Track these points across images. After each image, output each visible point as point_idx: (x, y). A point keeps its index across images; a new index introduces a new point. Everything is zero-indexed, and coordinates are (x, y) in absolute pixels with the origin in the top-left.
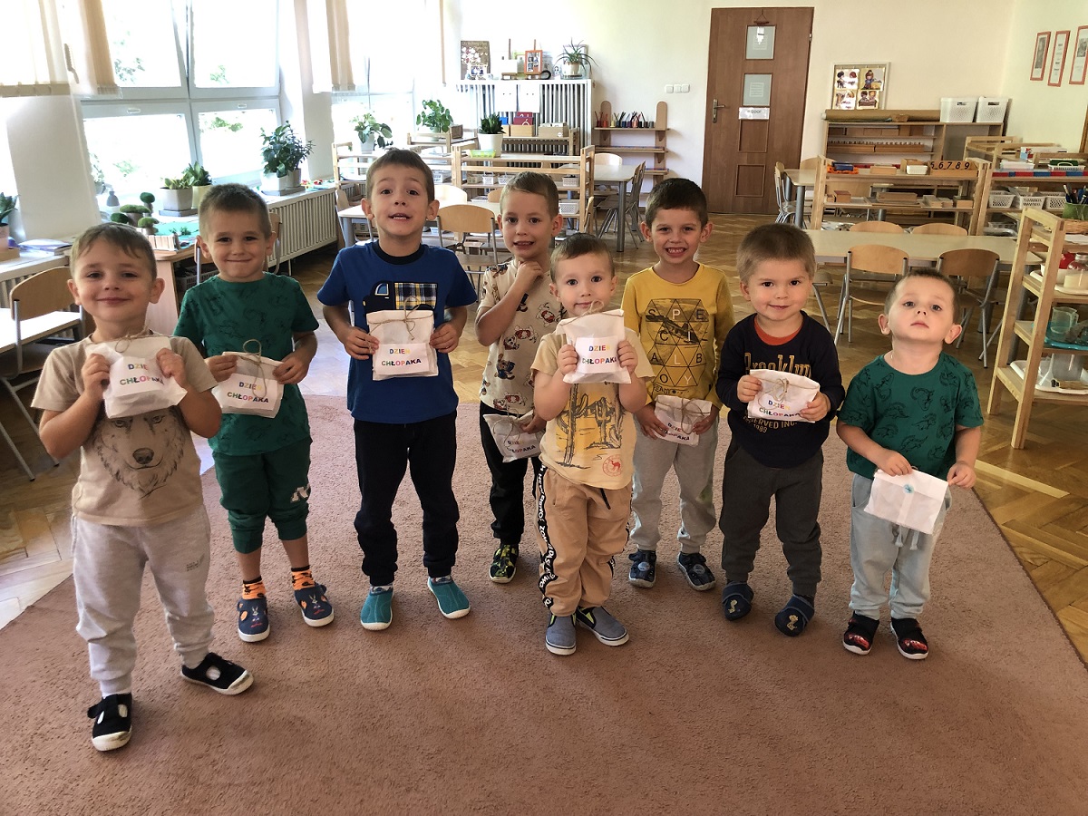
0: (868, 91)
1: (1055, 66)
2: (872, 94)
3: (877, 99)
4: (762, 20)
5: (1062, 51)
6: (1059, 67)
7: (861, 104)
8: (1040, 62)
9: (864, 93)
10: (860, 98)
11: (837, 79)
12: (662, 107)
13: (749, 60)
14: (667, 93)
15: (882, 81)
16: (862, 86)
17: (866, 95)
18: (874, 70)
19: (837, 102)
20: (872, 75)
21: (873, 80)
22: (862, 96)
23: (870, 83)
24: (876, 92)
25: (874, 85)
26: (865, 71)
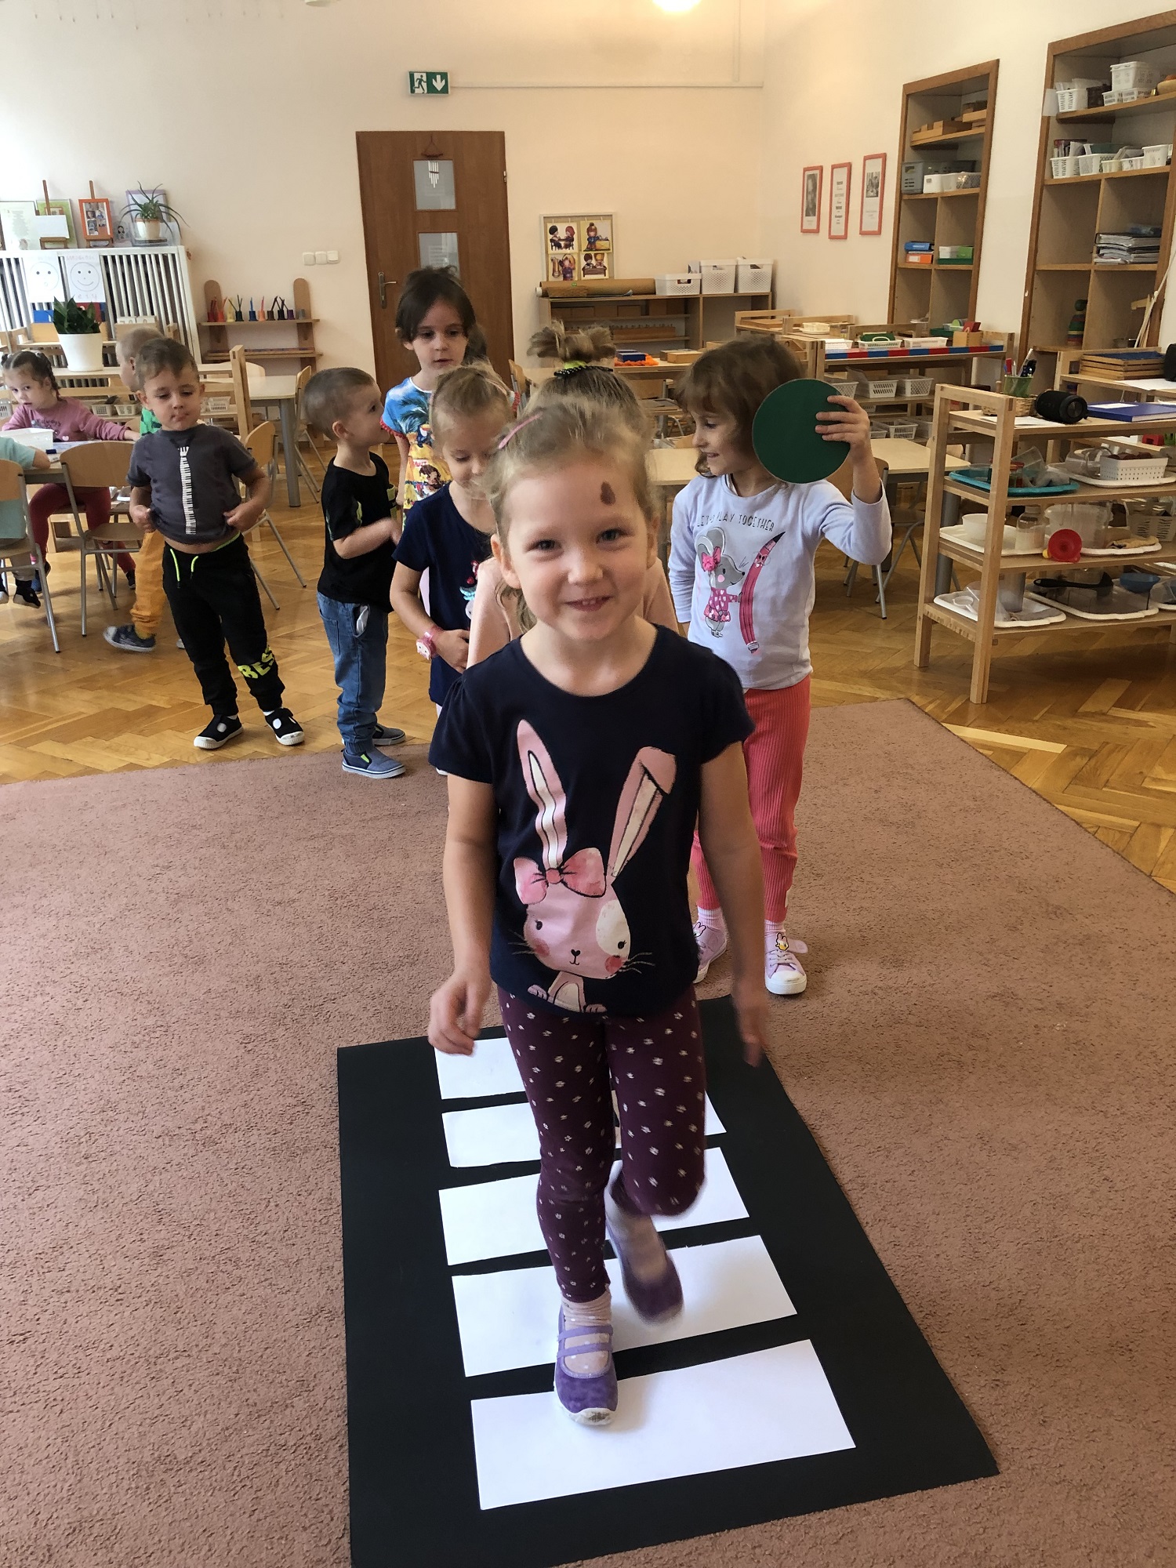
0: (592, 253)
1: (835, 212)
2: (599, 257)
3: (605, 263)
4: (432, 151)
5: (844, 191)
6: (843, 212)
7: (585, 272)
8: (811, 208)
9: (588, 257)
10: (583, 263)
11: (550, 237)
12: (301, 288)
13: (422, 211)
14: (306, 265)
15: (610, 239)
16: (584, 247)
17: (591, 258)
18: (597, 224)
19: (554, 271)
20: (595, 230)
21: (597, 238)
22: (586, 259)
23: (594, 242)
24: (603, 254)
25: (599, 244)
26: (585, 225)
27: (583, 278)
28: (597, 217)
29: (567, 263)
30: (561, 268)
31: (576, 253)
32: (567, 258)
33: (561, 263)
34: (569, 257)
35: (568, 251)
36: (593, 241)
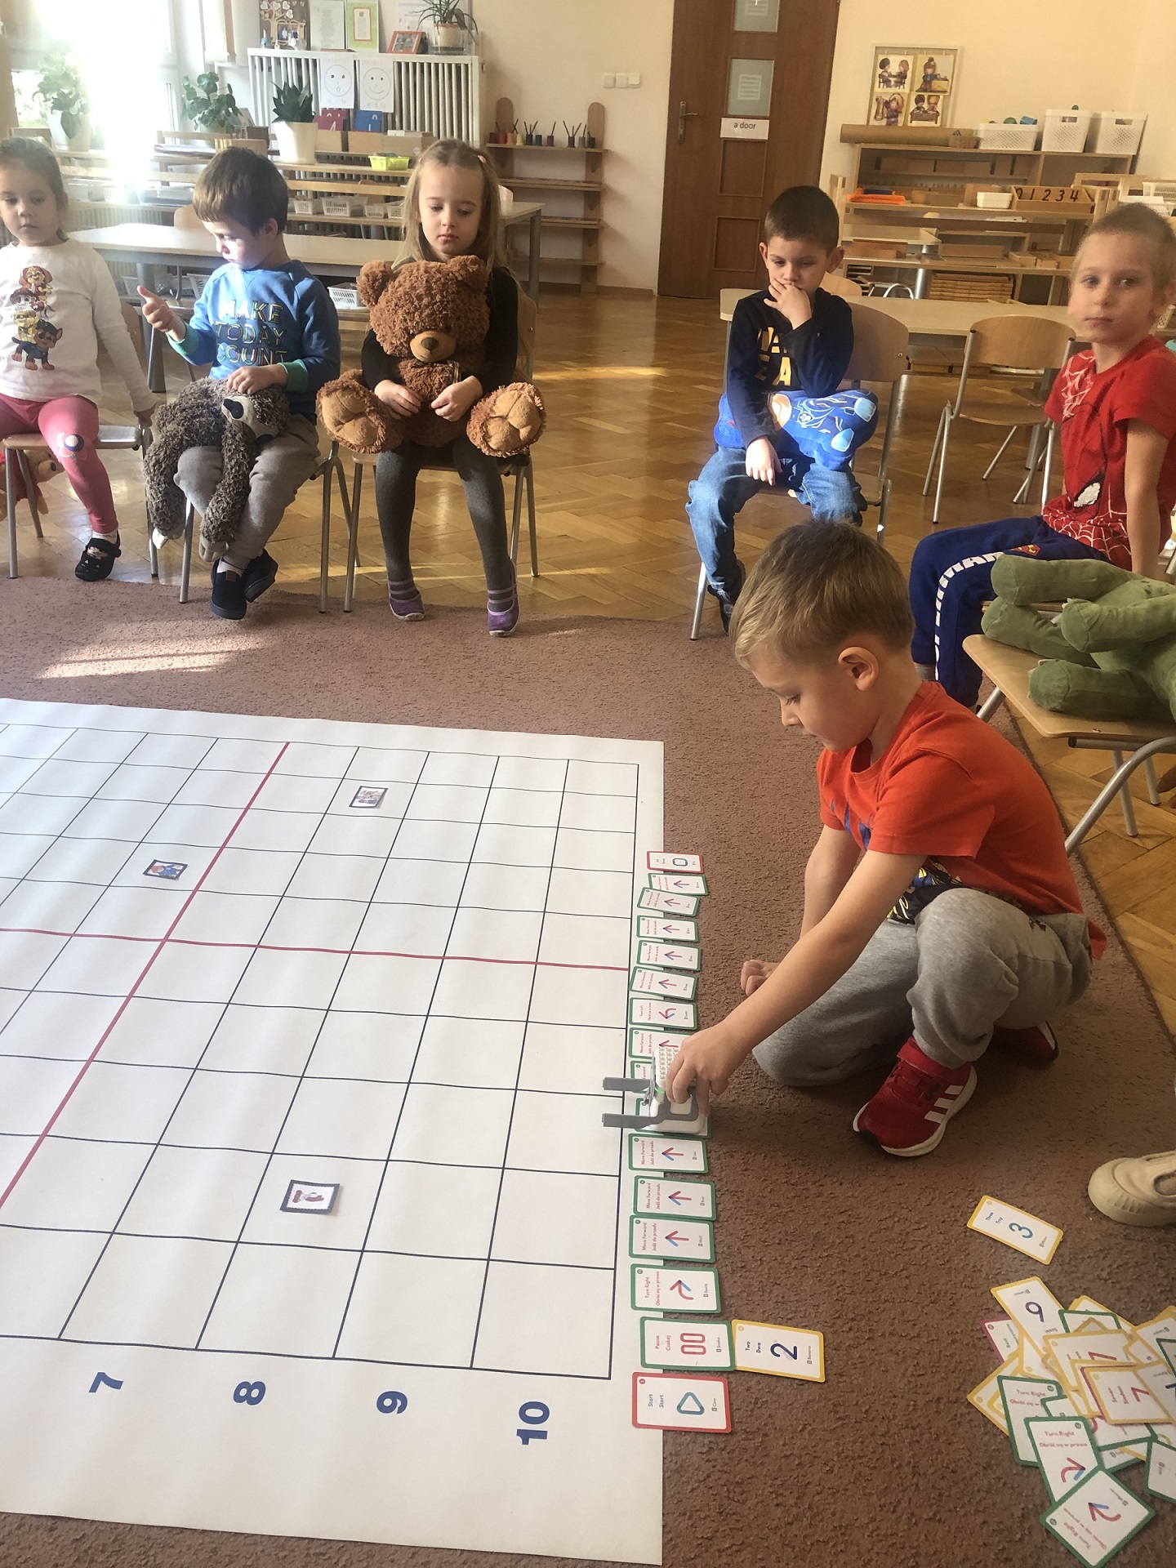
0: (926, 95)
2: (932, 100)
3: (939, 108)
7: (914, 117)
9: (920, 99)
10: (913, 106)
11: (880, 71)
12: (597, 113)
13: (741, 32)
14: (605, 87)
15: (950, 79)
16: (917, 86)
17: (924, 102)
18: (937, 59)
19: (877, 113)
20: (934, 67)
21: (935, 77)
22: (916, 103)
23: (930, 82)
24: (939, 97)
25: (936, 84)
26: (923, 60)
27: (909, 124)
28: (939, 51)
29: (893, 105)
30: (885, 110)
31: (907, 92)
32: (895, 99)
33: (887, 104)
34: (897, 97)
35: (897, 90)
36: (929, 79)
